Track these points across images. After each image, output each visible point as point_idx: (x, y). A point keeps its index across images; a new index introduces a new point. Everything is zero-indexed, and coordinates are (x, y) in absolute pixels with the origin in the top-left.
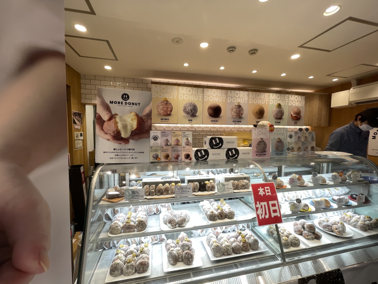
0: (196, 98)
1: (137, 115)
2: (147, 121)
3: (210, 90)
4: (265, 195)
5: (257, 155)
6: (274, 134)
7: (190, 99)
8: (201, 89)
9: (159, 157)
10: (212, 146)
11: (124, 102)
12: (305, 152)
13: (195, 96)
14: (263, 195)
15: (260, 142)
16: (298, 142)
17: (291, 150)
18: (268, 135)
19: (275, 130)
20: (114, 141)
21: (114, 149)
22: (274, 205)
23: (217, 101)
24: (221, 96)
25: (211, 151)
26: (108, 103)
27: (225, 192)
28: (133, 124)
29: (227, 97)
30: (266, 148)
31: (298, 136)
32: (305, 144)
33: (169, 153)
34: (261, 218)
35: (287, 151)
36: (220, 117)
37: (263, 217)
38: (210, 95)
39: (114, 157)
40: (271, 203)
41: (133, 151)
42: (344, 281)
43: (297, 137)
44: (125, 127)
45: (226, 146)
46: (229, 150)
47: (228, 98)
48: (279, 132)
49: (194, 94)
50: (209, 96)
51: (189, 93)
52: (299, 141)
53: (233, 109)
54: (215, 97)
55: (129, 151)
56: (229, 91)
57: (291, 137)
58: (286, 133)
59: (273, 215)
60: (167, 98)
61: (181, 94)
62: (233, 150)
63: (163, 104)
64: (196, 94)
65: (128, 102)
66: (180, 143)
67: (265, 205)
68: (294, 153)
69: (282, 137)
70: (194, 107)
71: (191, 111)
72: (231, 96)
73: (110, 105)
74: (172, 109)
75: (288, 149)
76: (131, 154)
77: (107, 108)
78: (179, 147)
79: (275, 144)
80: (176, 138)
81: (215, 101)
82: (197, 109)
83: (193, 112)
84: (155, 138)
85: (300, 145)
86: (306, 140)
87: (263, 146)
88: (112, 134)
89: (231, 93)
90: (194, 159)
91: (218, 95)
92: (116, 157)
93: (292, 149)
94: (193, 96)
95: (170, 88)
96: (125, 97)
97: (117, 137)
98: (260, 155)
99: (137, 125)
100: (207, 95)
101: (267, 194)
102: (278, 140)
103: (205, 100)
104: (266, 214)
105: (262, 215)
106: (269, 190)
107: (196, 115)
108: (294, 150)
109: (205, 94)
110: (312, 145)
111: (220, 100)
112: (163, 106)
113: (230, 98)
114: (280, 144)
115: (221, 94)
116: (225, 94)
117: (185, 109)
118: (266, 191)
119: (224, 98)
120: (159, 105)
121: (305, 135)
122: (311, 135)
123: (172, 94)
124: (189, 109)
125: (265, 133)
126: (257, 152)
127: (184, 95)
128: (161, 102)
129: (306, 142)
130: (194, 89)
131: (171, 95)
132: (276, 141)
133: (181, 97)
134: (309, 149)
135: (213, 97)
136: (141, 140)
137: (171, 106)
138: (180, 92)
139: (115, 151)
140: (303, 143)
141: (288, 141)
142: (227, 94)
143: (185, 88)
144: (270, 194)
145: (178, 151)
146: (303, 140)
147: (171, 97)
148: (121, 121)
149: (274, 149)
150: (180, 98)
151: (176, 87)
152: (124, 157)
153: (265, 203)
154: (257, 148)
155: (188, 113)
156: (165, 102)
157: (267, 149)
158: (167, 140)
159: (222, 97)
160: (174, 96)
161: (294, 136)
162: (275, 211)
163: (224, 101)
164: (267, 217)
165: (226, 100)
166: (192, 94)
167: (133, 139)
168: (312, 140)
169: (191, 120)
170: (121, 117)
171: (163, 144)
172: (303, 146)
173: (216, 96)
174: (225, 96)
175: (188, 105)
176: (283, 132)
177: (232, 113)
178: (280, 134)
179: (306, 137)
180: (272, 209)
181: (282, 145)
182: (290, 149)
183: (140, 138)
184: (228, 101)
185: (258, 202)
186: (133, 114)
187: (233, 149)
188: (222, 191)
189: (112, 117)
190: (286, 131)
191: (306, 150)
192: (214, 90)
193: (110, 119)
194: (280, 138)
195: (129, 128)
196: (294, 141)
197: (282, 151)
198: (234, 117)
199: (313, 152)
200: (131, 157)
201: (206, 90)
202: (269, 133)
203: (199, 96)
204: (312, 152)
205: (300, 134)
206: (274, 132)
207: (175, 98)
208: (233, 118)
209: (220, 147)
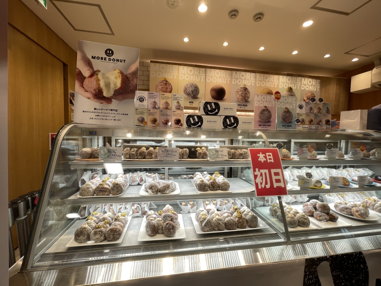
0: (198, 79)
1: (121, 73)
2: (133, 80)
3: (213, 70)
4: (266, 162)
5: (259, 125)
6: (281, 103)
7: (191, 80)
8: (204, 69)
9: (146, 120)
10: (207, 112)
11: (108, 58)
12: (318, 126)
13: (197, 76)
14: (264, 161)
15: (263, 110)
16: (310, 114)
17: (301, 122)
18: (274, 103)
19: (282, 98)
20: (95, 100)
21: (95, 109)
22: (277, 174)
23: (221, 82)
24: (225, 77)
25: (205, 118)
26: (90, 58)
27: (218, 159)
28: (116, 82)
29: (232, 78)
30: (271, 117)
31: (310, 106)
32: (318, 116)
33: (157, 117)
34: (260, 187)
35: (296, 123)
36: (223, 100)
37: (263, 187)
38: (213, 75)
39: (95, 117)
40: (273, 171)
41: (116, 112)
42: (367, 268)
43: (308, 108)
44: (108, 85)
46: (227, 117)
47: (233, 80)
48: (287, 101)
49: (195, 74)
50: (211, 77)
51: (190, 73)
52: (310, 112)
53: (238, 92)
54: (218, 78)
55: (111, 112)
56: (234, 72)
57: (301, 107)
58: (295, 102)
59: (276, 185)
60: (167, 77)
61: (182, 73)
62: (232, 118)
63: (162, 84)
64: (198, 74)
65: (112, 58)
66: (169, 107)
67: (265, 173)
68: (305, 126)
69: (290, 107)
70: (195, 88)
71: (193, 92)
72: (236, 78)
73: (93, 61)
74: (172, 90)
75: (298, 121)
76: (113, 115)
77: (89, 64)
78: (168, 111)
79: (282, 114)
80: (165, 101)
81: (218, 82)
82: (199, 90)
83: (194, 93)
84: (141, 100)
85: (312, 117)
86: (320, 112)
87: (268, 115)
88: (93, 92)
89: (236, 74)
90: (185, 125)
91: (222, 76)
92: (97, 117)
93: (303, 122)
94: (194, 76)
95: (169, 68)
96: (109, 52)
97: (98, 95)
98: (264, 125)
99: (121, 84)
100: (209, 76)
101: (269, 161)
102: (286, 110)
103: (207, 81)
104: (266, 183)
105: (261, 184)
106: (272, 157)
107: (198, 96)
108: (304, 123)
109: (207, 75)
110: (327, 118)
111: (224, 81)
112: (162, 86)
113: (236, 80)
114: (288, 115)
115: (226, 75)
116: (229, 75)
117: (185, 90)
118: (268, 157)
119: (229, 79)
120: (158, 85)
121: (318, 107)
122: (326, 107)
123: (172, 74)
124: (190, 90)
125: (270, 101)
126: (260, 121)
127: (184, 74)
128: (160, 82)
129: (319, 115)
130: (196, 69)
131: (170, 74)
132: (283, 110)
133: (182, 77)
134: (324, 122)
135: (217, 78)
136: (125, 101)
137: (170, 87)
138: (180, 72)
139: (95, 111)
140: (316, 116)
141: (298, 112)
142: (231, 75)
143: (186, 67)
144: (272, 161)
145: (167, 115)
146: (316, 111)
147: (170, 76)
148: (103, 78)
149: (281, 119)
150: (180, 78)
151: (177, 66)
152: (105, 118)
153: (266, 171)
154: (260, 117)
155: (188, 94)
156: (165, 82)
157: (272, 119)
158: (155, 102)
159: (227, 78)
160: (174, 76)
161: (305, 107)
162: (278, 181)
163: (228, 83)
164: (268, 186)
165: (231, 81)
166: (193, 74)
167: (116, 99)
168: (327, 113)
169: (192, 102)
170: (103, 74)
171: (150, 107)
172: (315, 118)
173: (220, 77)
174: (230, 77)
175: (189, 85)
176: (292, 101)
177: (237, 96)
178: (287, 103)
179: (319, 109)
180: (274, 178)
181: (290, 116)
182: (299, 121)
183: (124, 98)
184: (233, 83)
185: (257, 169)
186: (117, 71)
187: (231, 116)
188: (215, 158)
189: (94, 74)
190: (295, 100)
191: (319, 123)
192: (217, 71)
193: (91, 76)
194: (288, 107)
195: (112, 86)
196: (304, 112)
197: (291, 122)
198: (240, 100)
199: (329, 126)
200: (114, 118)
201: (208, 70)
202: (274, 101)
203: (201, 76)
204: (327, 126)
205: (312, 104)
206: (280, 100)
207: (175, 78)
208: (238, 101)
209: (216, 114)
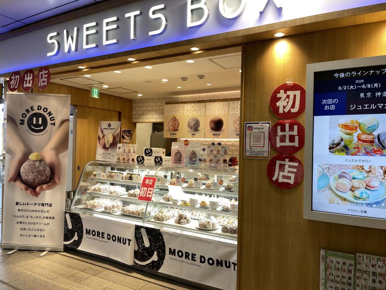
1: (113, 135)
3: (212, 103)
4: (148, 184)
5: (174, 163)
6: (189, 147)
9: (120, 159)
10: (146, 154)
11: (109, 128)
12: (217, 164)
13: (198, 111)
15: (177, 153)
16: (210, 155)
17: (203, 161)
18: (184, 148)
19: (190, 144)
20: (103, 149)
21: (103, 153)
23: (219, 114)
26: (103, 129)
28: (111, 139)
30: (181, 158)
31: (211, 149)
32: (217, 157)
33: (125, 157)
34: (140, 196)
37: (142, 196)
38: (212, 108)
39: (102, 157)
40: (149, 189)
41: (110, 155)
43: (209, 150)
44: (108, 141)
45: (154, 155)
46: (156, 157)
48: (194, 146)
52: (211, 153)
53: (236, 121)
55: (108, 155)
57: (204, 150)
58: (200, 147)
59: (148, 196)
60: (175, 115)
62: (159, 158)
63: (172, 120)
65: (110, 128)
66: (130, 152)
67: (145, 190)
68: (206, 164)
71: (194, 126)
73: (103, 130)
74: (179, 125)
75: (200, 160)
76: (109, 156)
77: (102, 132)
78: (130, 154)
79: (189, 155)
80: (129, 148)
84: (119, 148)
85: (212, 157)
86: (218, 153)
87: (179, 156)
88: (103, 145)
90: (136, 162)
91: (220, 108)
92: (103, 157)
93: (205, 161)
94: (196, 111)
95: (177, 107)
96: (109, 125)
97: (104, 147)
98: (177, 163)
99: (113, 141)
103: (207, 114)
104: (144, 194)
105: (142, 194)
107: (199, 129)
108: (206, 161)
109: (207, 108)
110: (224, 158)
111: (222, 113)
112: (172, 123)
113: (233, 110)
114: (193, 156)
115: (223, 106)
117: (189, 124)
120: (169, 122)
121: (217, 149)
122: (224, 149)
124: (192, 123)
125: (182, 146)
126: (175, 160)
127: (188, 111)
129: (218, 155)
130: (197, 104)
131: (178, 112)
132: (191, 153)
134: (222, 161)
135: (215, 110)
136: (114, 149)
137: (178, 122)
138: (185, 109)
139: (103, 154)
140: (215, 156)
141: (201, 153)
142: (229, 106)
143: (189, 105)
145: (129, 156)
146: (215, 152)
148: (106, 138)
149: (188, 160)
150: (185, 115)
152: (106, 158)
153: (146, 188)
154: (175, 157)
155: (191, 128)
158: (125, 149)
159: (224, 109)
160: (180, 113)
161: (207, 150)
162: (149, 194)
164: (144, 196)
165: (228, 112)
167: (110, 148)
168: (225, 154)
169: (194, 135)
170: (107, 136)
171: (123, 152)
172: (215, 158)
173: (218, 109)
174: (227, 108)
175: (191, 120)
176: (197, 146)
177: (235, 126)
179: (218, 151)
180: (149, 192)
181: (195, 156)
182: (202, 160)
183: (113, 148)
186: (112, 134)
187: (158, 157)
189: (103, 136)
190: (200, 145)
191: (218, 162)
192: (216, 103)
193: (103, 138)
194: (194, 150)
195: (109, 142)
196: (206, 154)
197: (195, 161)
200: (109, 158)
202: (184, 146)
203: (201, 111)
204: (225, 164)
205: (213, 148)
206: (189, 146)
208: (236, 131)
209: (151, 155)
